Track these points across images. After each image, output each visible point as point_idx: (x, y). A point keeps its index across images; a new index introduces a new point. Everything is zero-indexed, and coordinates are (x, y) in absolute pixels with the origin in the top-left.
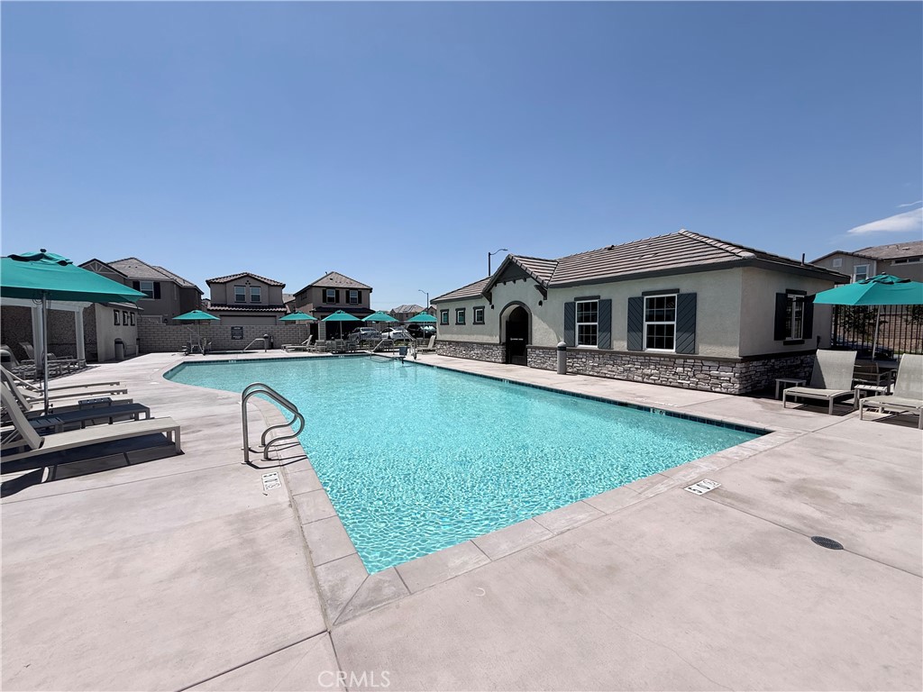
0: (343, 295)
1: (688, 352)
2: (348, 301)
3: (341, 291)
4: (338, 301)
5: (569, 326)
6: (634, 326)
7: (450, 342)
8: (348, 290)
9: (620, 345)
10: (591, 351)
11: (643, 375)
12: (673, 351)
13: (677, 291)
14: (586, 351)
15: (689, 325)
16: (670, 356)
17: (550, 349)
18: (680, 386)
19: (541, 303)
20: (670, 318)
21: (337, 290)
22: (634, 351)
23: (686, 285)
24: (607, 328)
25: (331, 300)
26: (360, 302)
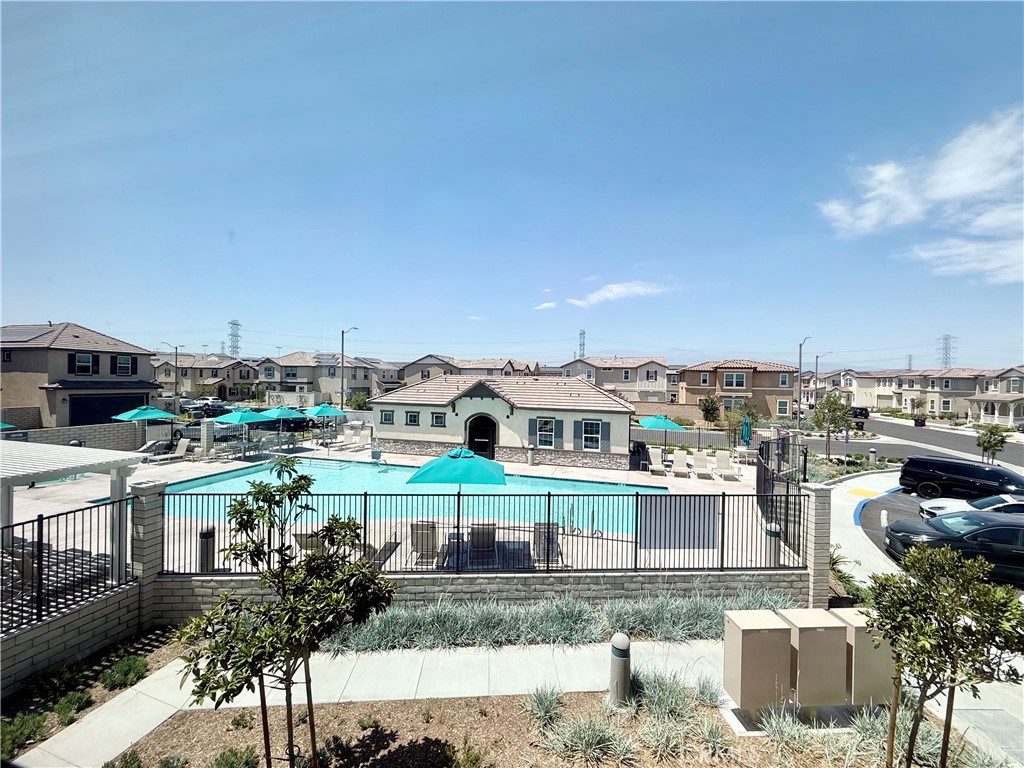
0: (105, 364)
1: (606, 452)
2: (113, 371)
3: (102, 357)
4: (96, 372)
5: (532, 432)
6: (577, 436)
7: (395, 441)
8: (114, 357)
9: (569, 446)
10: (549, 450)
11: (584, 463)
12: (599, 450)
13: (601, 420)
14: (546, 450)
15: (607, 437)
16: (598, 453)
17: (516, 448)
18: (603, 468)
19: (508, 417)
20: (598, 433)
21: (96, 357)
22: (577, 450)
23: (605, 418)
24: (560, 435)
25: (84, 370)
26: (134, 371)
